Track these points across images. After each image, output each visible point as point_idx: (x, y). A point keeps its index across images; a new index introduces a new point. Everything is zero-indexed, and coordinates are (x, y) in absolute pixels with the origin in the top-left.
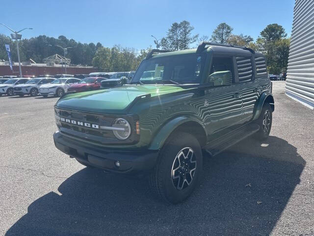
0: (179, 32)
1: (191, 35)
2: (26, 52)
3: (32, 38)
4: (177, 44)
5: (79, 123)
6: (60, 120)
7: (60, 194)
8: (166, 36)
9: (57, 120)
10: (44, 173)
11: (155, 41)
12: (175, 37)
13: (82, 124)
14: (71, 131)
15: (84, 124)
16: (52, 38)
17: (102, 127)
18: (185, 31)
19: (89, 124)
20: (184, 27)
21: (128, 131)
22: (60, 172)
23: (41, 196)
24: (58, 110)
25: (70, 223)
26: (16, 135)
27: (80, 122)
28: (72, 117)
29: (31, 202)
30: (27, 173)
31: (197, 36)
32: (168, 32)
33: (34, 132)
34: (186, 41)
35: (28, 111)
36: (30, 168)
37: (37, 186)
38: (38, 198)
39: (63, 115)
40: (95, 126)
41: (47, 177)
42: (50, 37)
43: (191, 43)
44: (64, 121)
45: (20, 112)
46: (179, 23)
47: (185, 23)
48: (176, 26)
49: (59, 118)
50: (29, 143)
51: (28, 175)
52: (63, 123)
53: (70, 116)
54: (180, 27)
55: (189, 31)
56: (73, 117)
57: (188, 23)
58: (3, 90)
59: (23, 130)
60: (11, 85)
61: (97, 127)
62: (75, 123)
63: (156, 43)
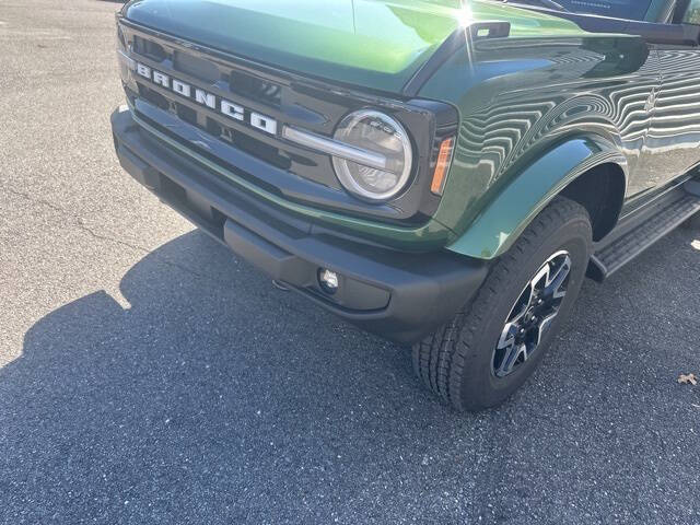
5: (199, 96)
6: (135, 73)
7: (125, 304)
9: (124, 68)
10: (85, 221)
13: (210, 101)
14: (171, 119)
15: (218, 104)
17: (289, 133)
19: (237, 108)
21: (399, 174)
22: (130, 226)
23: (68, 298)
24: (129, 33)
25: (148, 421)
26: (19, 89)
27: (206, 93)
28: (176, 67)
29: (36, 316)
30: (36, 214)
33: (68, 90)
35: (58, 26)
36: (48, 197)
37: (61, 261)
38: (59, 305)
39: (144, 53)
40: (263, 123)
41: (90, 237)
44: (147, 75)
45: (38, 26)
49: (131, 63)
50: (50, 118)
51: (39, 219)
52: (143, 82)
53: (168, 63)
56: (178, 67)
59: (40, 77)
61: (271, 127)
62: (186, 92)
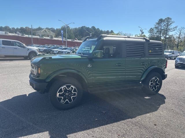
0: (163, 24)
1: (172, 26)
2: (75, 34)
3: (79, 27)
4: (161, 32)
8: (153, 27)
11: (141, 30)
12: (160, 27)
16: (88, 28)
18: (167, 24)
20: (167, 21)
31: (176, 27)
32: (155, 24)
34: (167, 30)
42: (87, 27)
43: (171, 31)
46: (164, 19)
47: (169, 18)
48: (161, 21)
54: (164, 21)
55: (171, 24)
57: (171, 19)
58: (56, 52)
60: (60, 50)
63: (141, 31)
